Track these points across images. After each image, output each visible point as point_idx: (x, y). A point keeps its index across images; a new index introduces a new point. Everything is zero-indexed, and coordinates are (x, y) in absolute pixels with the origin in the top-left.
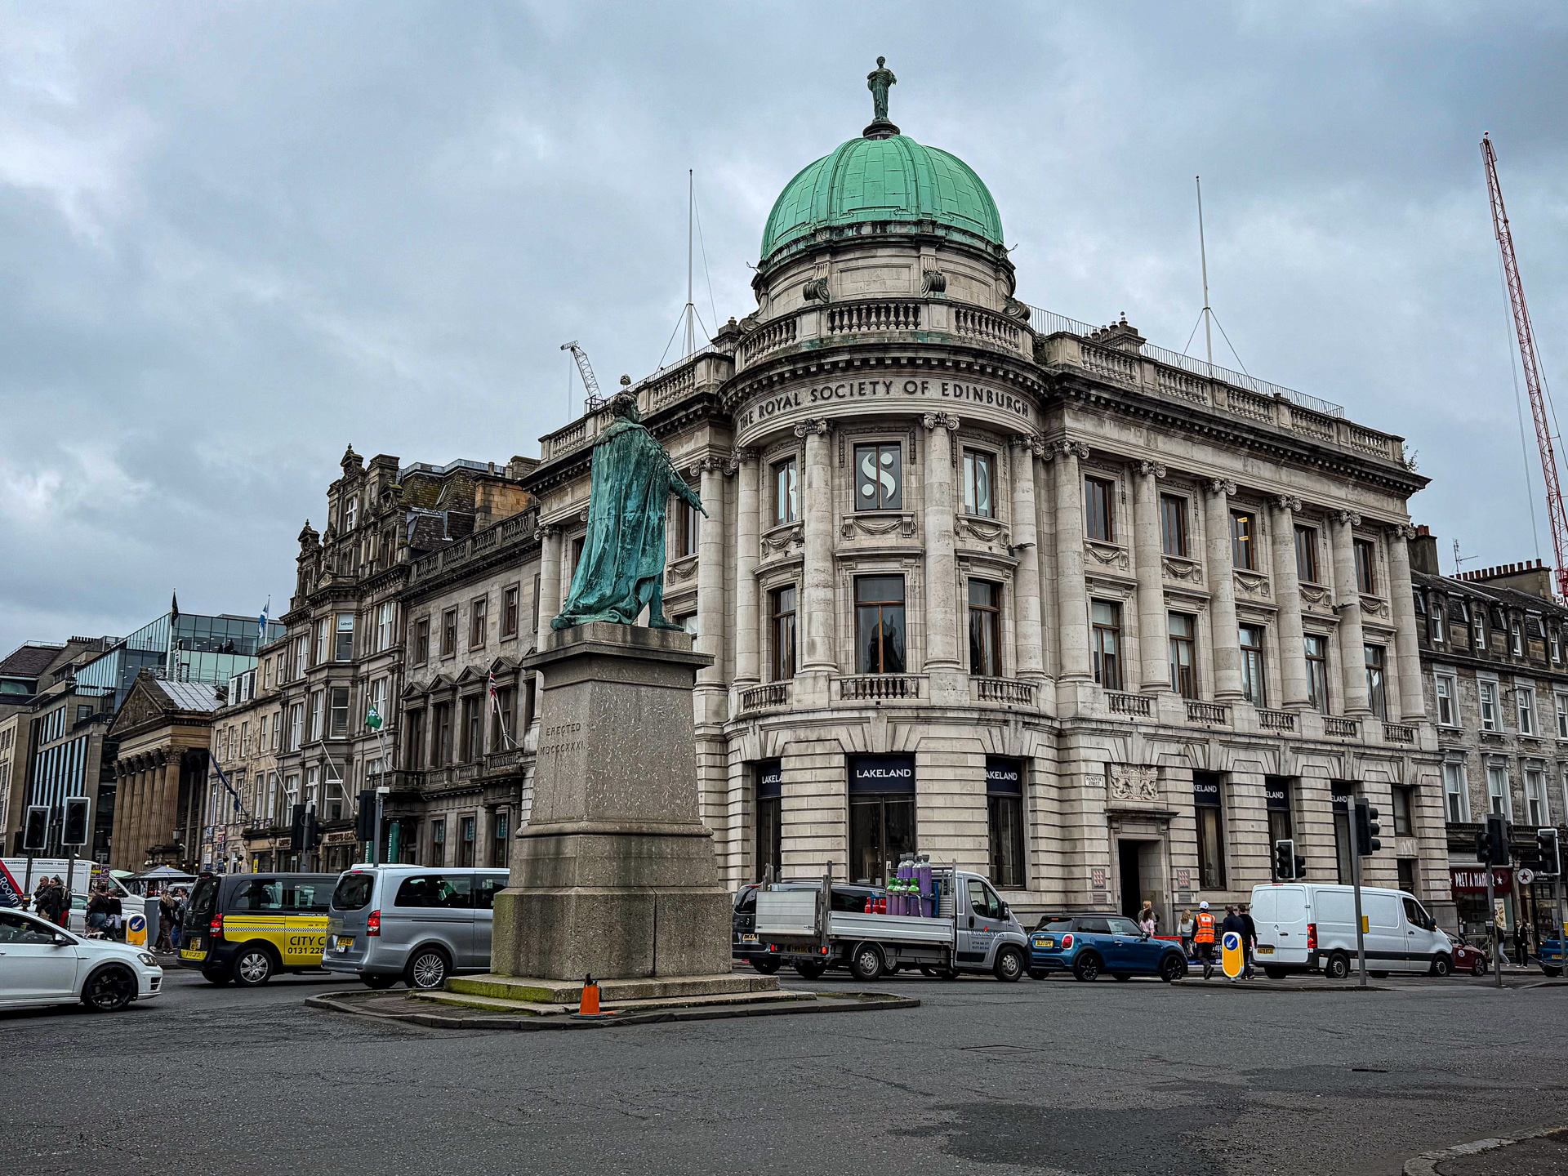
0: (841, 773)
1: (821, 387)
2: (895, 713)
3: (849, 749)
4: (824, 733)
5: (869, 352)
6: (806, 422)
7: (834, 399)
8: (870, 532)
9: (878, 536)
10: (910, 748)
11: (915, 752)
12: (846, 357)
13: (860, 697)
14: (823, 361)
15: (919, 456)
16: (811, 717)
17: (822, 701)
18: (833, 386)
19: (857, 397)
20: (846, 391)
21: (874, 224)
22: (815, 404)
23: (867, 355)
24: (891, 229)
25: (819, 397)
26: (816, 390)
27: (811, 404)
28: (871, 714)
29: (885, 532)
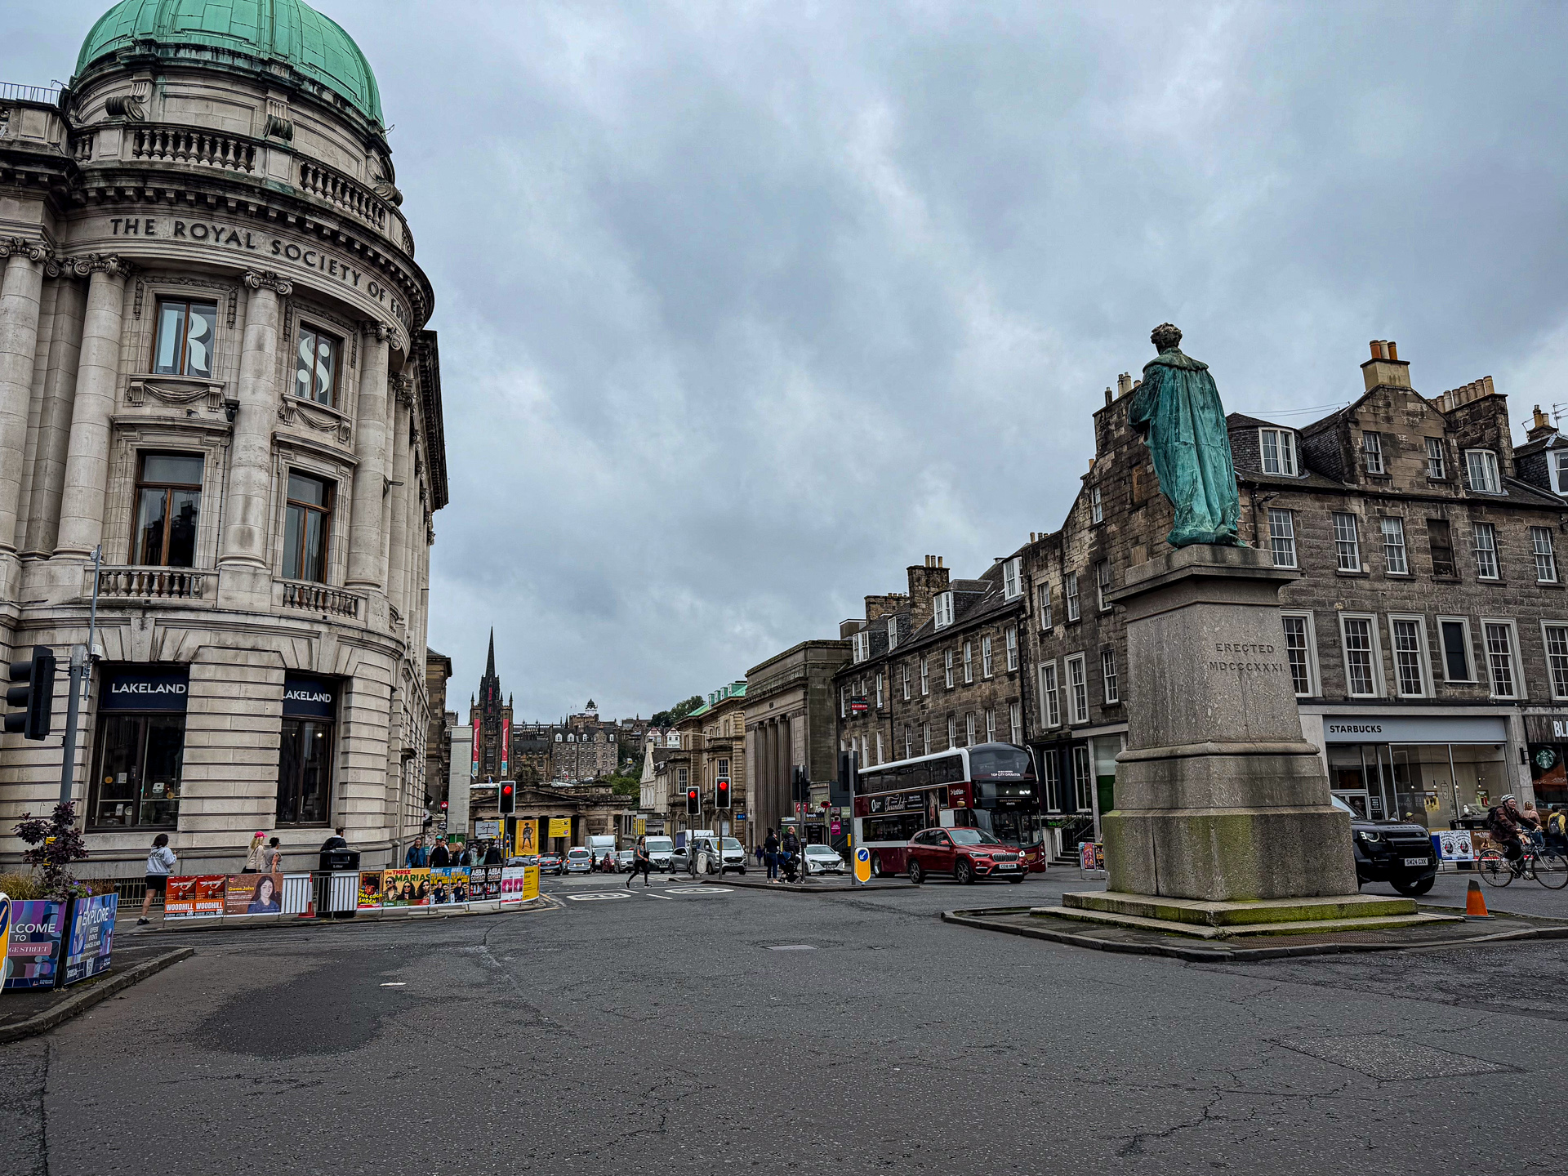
0: (279, 692)
1: (287, 244)
2: (345, 632)
3: (292, 664)
4: (261, 642)
5: (359, 234)
6: (264, 275)
7: (300, 263)
8: (311, 424)
9: (317, 432)
10: (349, 673)
11: (352, 677)
12: (335, 227)
13: (305, 607)
14: (307, 217)
15: (358, 361)
16: (250, 620)
17: (262, 604)
18: (304, 249)
19: (326, 273)
20: (316, 260)
21: (337, 96)
22: (275, 257)
23: (356, 237)
24: (349, 111)
25: (282, 251)
26: (279, 242)
27: (270, 255)
28: (323, 629)
29: (324, 430)
